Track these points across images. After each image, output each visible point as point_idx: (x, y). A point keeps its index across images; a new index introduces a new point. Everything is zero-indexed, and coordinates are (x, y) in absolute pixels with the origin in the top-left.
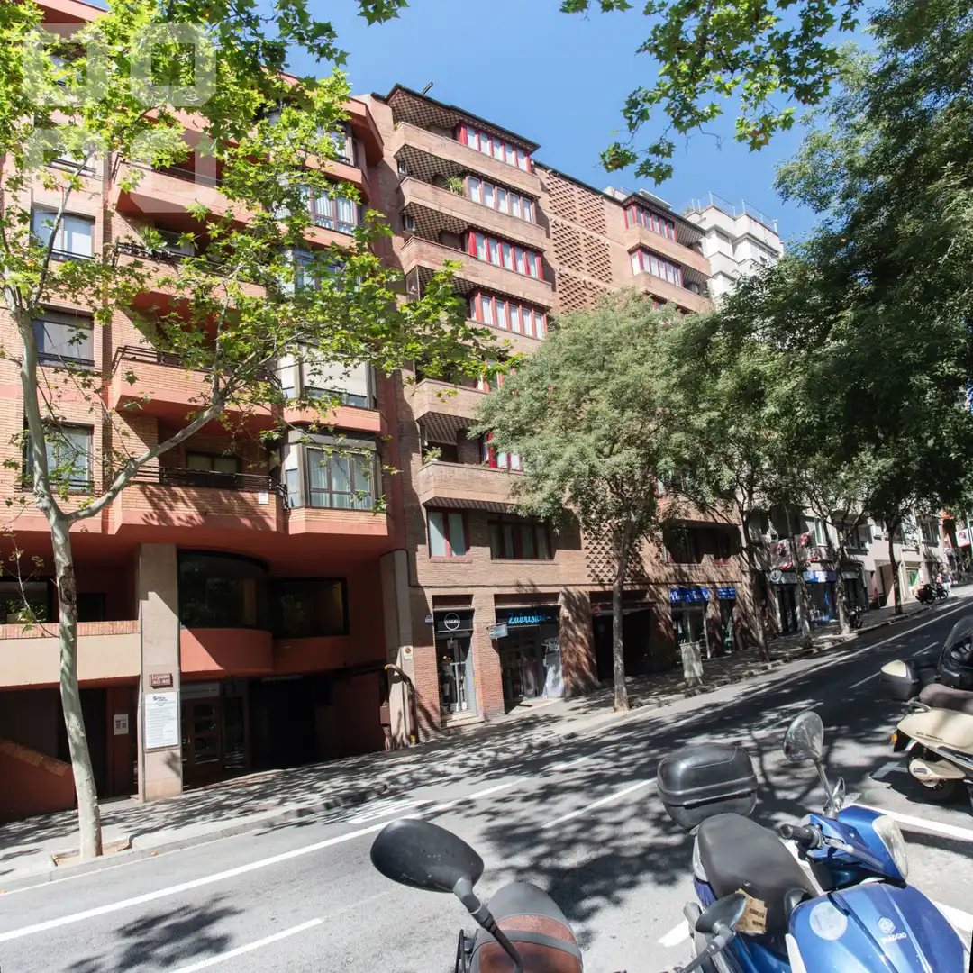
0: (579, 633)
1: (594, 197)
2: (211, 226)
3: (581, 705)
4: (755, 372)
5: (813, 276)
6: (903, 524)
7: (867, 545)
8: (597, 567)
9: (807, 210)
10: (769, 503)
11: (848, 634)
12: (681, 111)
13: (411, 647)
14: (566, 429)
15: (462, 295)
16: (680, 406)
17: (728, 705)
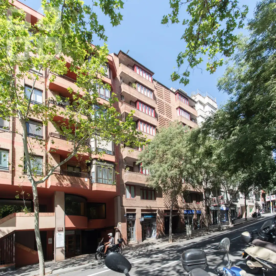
0: (161, 221)
1: (168, 91)
2: (74, 96)
3: (160, 240)
4: (210, 146)
5: (227, 116)
6: (249, 194)
7: (238, 200)
8: (166, 203)
9: (226, 94)
10: (212, 186)
11: (231, 225)
12: (192, 60)
13: (121, 223)
14: (160, 163)
15: (135, 121)
16: (189, 157)
17: (198, 243)
